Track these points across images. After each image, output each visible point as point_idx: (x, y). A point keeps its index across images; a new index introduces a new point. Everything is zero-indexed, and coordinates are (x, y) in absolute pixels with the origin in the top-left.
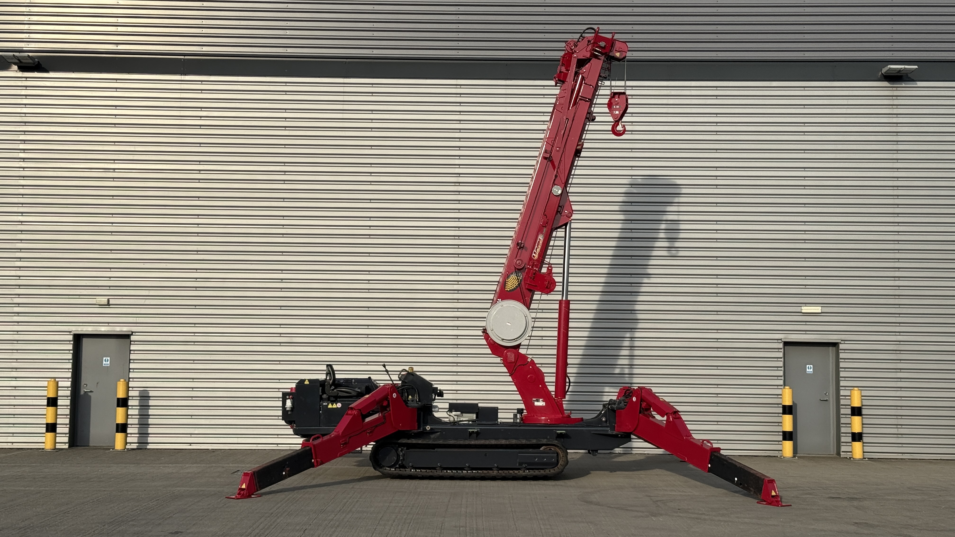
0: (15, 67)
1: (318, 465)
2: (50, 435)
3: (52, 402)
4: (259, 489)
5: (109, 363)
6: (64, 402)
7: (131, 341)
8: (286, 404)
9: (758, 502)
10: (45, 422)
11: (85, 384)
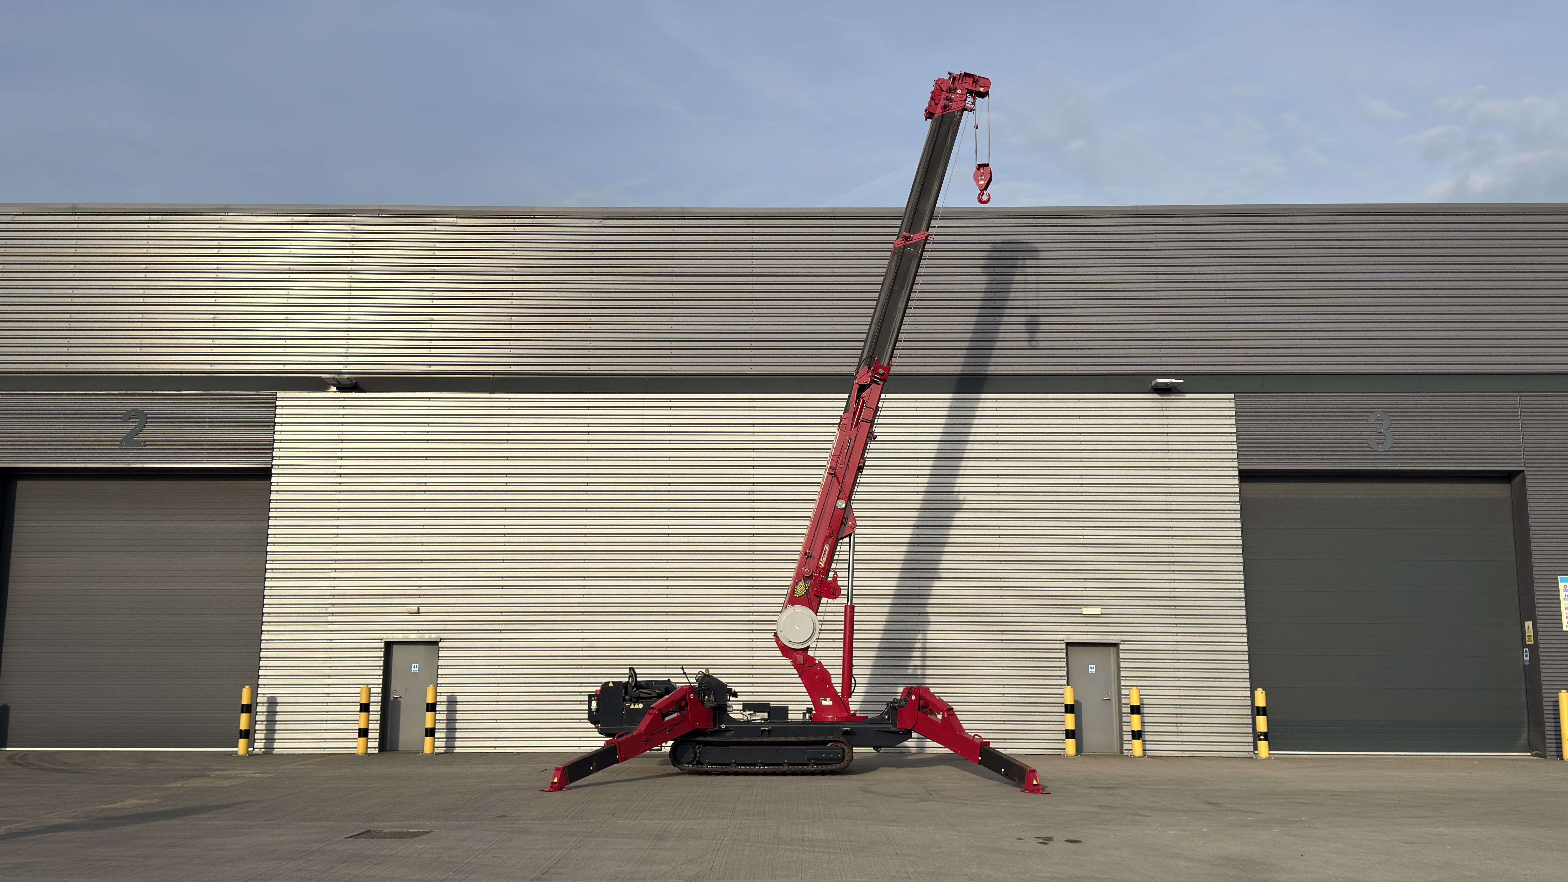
0: (334, 388)
1: (621, 761)
2: (362, 739)
3: (365, 708)
4: (569, 783)
5: (417, 669)
6: (375, 708)
7: (439, 648)
8: (591, 705)
9: (1022, 791)
10: (358, 728)
11: (394, 690)
